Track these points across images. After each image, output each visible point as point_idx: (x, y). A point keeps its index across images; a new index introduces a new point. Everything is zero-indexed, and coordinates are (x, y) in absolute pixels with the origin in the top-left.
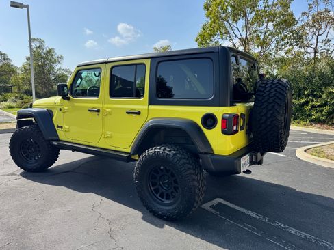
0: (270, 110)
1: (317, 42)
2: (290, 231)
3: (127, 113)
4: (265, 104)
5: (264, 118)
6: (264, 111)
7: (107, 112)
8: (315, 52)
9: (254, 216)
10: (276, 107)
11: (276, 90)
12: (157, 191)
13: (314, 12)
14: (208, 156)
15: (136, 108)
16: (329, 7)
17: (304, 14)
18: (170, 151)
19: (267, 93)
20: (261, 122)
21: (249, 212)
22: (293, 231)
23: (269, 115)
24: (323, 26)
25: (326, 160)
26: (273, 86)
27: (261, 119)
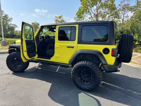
0: (128, 47)
1: (124, 17)
2: (134, 93)
3: (68, 47)
4: (126, 44)
5: (126, 50)
6: (126, 47)
7: (57, 47)
8: (123, 21)
9: (118, 88)
10: (131, 45)
11: (130, 39)
12: (81, 79)
13: (123, 4)
14: (106, 65)
15: (72, 45)
16: (128, 3)
17: (119, 5)
18: (89, 63)
19: (126, 40)
20: (125, 51)
21: (116, 86)
22: (135, 93)
23: (128, 49)
24: (126, 10)
25: (135, 64)
26: (129, 37)
27: (124, 50)
